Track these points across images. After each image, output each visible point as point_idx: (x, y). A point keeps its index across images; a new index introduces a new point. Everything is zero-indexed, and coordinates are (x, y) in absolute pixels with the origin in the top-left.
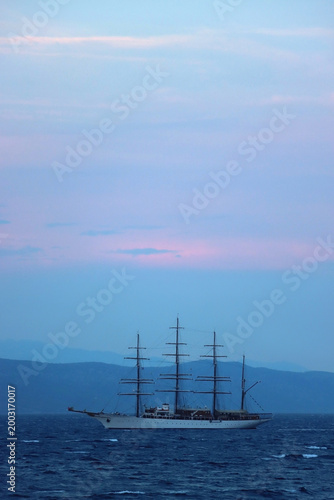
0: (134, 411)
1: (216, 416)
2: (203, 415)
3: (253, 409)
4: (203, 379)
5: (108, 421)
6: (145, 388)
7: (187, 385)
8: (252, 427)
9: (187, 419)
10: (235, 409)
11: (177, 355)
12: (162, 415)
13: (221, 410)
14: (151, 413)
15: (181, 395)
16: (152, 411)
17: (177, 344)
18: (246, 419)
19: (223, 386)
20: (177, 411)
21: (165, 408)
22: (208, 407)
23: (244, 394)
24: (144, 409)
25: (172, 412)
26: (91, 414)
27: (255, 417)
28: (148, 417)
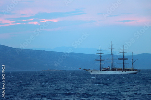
0: (99, 69)
1: (124, 70)
2: (120, 70)
3: (135, 68)
4: (120, 59)
5: (91, 72)
6: (102, 62)
7: (115, 61)
8: (135, 73)
9: (115, 71)
10: (130, 68)
11: (112, 52)
12: (108, 70)
13: (126, 68)
14: (104, 69)
15: (113, 64)
16: (105, 69)
17: (112, 49)
18: (133, 71)
19: (126, 61)
20: (112, 69)
21: (109, 68)
22: (121, 67)
23: (132, 63)
24: (102, 68)
25: (111, 69)
26: (86, 70)
27: (136, 70)
28: (103, 71)
